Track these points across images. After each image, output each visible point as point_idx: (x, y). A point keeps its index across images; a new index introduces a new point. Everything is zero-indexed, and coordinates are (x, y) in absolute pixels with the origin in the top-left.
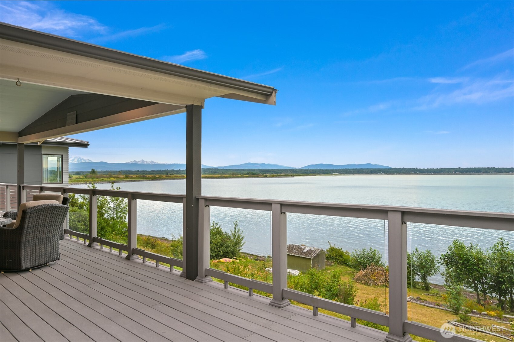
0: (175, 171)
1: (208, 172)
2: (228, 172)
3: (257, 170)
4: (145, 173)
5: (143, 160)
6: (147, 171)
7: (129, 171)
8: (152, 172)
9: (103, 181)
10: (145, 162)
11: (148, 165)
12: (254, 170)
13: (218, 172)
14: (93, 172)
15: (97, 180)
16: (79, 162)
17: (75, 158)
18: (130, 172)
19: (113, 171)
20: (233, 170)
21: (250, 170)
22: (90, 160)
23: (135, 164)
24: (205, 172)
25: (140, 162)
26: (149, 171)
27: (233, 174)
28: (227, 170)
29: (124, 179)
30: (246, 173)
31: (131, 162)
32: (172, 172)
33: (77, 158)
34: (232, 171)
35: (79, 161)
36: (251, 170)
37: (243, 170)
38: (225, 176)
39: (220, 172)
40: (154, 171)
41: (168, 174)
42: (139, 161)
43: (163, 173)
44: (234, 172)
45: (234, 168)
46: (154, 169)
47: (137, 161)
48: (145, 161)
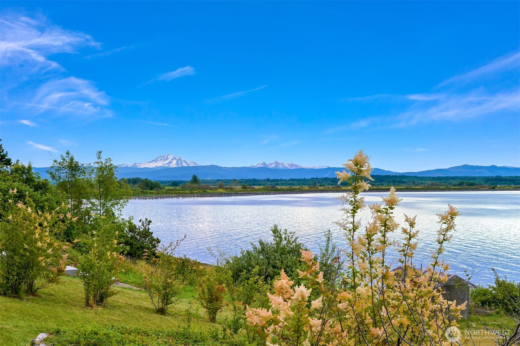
0: (329, 181)
1: (387, 181)
2: (423, 182)
3: (480, 177)
4: (279, 183)
5: (276, 163)
6: (283, 180)
7: (254, 180)
8: (290, 182)
9: (205, 193)
10: (281, 166)
11: (286, 171)
12: (474, 178)
13: (406, 182)
14: (195, 180)
15: (196, 191)
16: (179, 166)
17: (172, 160)
18: (255, 182)
19: (229, 180)
20: (434, 178)
21: (465, 178)
22: (195, 163)
23: (264, 169)
24: (381, 182)
25: (273, 166)
26: (286, 180)
27: (432, 185)
28: (421, 178)
29: (241, 191)
30: (458, 183)
31: (258, 166)
32: (325, 182)
33: (176, 159)
34: (432, 180)
35: (180, 164)
36: (468, 177)
37: (453, 178)
38: (417, 187)
39: (409, 182)
40: (294, 180)
41: (317, 184)
42: (271, 164)
43: (310, 183)
44: (434, 181)
45: (436, 175)
46: (293, 177)
47: (267, 163)
48: (280, 164)
